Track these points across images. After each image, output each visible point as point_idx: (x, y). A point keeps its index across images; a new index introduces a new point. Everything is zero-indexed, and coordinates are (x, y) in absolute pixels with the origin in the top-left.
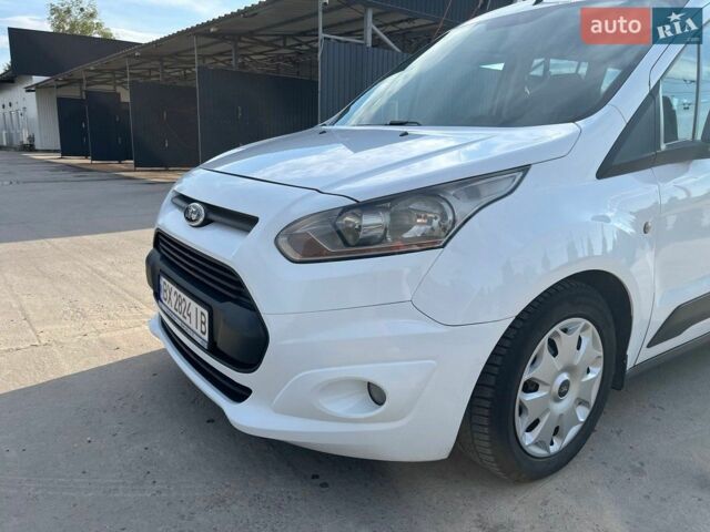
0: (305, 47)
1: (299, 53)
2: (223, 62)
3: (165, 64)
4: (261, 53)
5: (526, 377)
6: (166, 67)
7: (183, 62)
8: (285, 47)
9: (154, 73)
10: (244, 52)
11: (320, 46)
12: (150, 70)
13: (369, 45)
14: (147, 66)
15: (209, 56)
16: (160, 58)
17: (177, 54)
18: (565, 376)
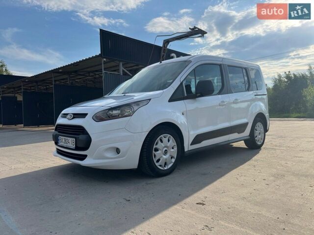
0: (97, 76)
1: (95, 78)
2: (63, 82)
3: (39, 84)
4: (80, 79)
5: (154, 147)
6: (39, 85)
7: (47, 83)
8: (89, 76)
9: (32, 88)
10: (73, 78)
11: (103, 75)
12: (31, 87)
13: (122, 74)
14: (30, 85)
15: (58, 81)
16: (36, 82)
17: (44, 80)
18: (166, 149)
